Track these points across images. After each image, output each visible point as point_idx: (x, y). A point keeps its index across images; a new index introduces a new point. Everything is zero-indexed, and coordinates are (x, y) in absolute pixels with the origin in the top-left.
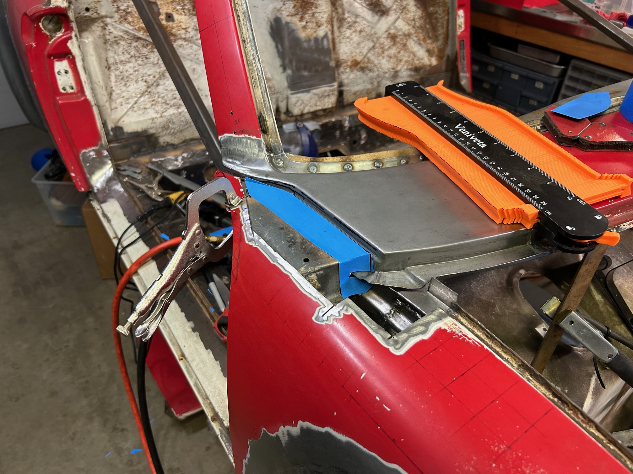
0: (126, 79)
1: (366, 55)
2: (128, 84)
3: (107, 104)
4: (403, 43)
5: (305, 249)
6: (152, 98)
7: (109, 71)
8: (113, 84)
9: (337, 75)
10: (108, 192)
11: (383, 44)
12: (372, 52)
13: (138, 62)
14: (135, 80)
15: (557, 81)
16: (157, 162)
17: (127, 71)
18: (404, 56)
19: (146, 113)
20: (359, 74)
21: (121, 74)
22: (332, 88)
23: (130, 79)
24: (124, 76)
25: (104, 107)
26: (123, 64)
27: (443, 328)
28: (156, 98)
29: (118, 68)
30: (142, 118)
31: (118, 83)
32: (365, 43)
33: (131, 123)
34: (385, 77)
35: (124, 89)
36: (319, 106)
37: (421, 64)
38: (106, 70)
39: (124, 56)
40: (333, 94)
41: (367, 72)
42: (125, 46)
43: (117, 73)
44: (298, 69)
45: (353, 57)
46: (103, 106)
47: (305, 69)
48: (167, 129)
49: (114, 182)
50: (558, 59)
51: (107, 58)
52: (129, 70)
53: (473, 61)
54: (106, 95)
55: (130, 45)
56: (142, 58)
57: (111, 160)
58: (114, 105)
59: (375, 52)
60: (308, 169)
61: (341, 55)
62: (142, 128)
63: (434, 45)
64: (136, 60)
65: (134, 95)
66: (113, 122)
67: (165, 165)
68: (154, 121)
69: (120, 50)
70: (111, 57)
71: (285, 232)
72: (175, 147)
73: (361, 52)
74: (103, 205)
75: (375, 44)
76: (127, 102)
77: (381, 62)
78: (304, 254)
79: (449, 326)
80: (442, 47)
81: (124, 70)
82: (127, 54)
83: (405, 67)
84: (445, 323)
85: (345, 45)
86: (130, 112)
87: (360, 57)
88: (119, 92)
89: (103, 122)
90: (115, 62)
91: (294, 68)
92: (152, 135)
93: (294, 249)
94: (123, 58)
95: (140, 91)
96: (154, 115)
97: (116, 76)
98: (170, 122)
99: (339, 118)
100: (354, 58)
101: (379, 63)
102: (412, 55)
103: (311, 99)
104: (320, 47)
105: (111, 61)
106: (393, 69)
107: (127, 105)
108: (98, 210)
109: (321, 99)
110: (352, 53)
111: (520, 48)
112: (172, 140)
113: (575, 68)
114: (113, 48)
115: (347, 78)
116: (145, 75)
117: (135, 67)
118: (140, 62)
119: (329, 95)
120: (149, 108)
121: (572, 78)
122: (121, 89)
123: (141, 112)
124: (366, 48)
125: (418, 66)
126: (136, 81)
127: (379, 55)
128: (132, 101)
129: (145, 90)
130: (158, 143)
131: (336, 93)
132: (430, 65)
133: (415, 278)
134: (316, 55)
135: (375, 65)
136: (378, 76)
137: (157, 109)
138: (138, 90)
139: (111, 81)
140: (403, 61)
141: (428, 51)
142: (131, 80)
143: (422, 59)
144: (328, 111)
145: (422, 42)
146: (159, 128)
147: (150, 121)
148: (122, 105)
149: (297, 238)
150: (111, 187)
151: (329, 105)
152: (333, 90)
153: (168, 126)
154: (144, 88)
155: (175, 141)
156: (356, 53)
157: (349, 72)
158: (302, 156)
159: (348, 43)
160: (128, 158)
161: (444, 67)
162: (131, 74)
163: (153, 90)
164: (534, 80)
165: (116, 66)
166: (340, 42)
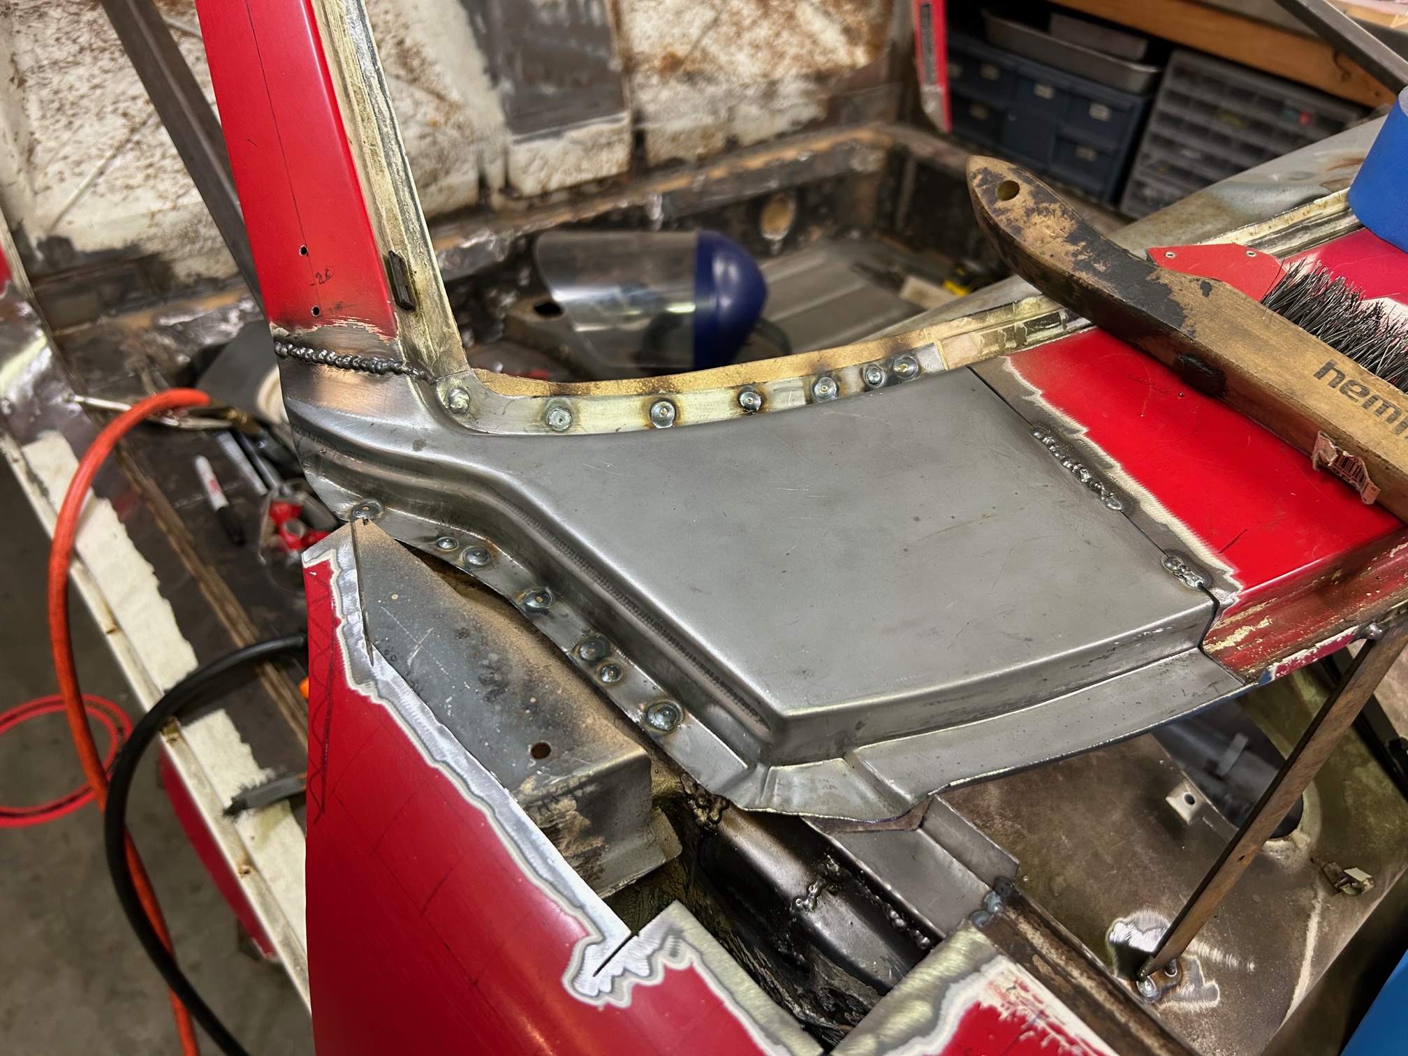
0: (71, 108)
1: (698, 41)
2: (77, 123)
3: (22, 178)
4: (787, 12)
5: (535, 709)
6: (147, 158)
7: (20, 91)
8: (35, 124)
9: (627, 93)
10: (38, 412)
11: (738, 13)
12: (711, 33)
13: (100, 64)
14: (94, 111)
15: (1139, 101)
16: (173, 326)
17: (71, 88)
18: (791, 44)
19: (131, 198)
20: (682, 89)
21: (56, 98)
22: (616, 126)
23: (81, 108)
24: (64, 102)
25: (14, 187)
26: (61, 68)
27: (985, 1005)
28: (156, 159)
29: (46, 82)
30: (119, 213)
31: (48, 122)
32: (694, 11)
33: (91, 226)
34: (746, 97)
35: (66, 135)
36: (587, 170)
37: (830, 65)
38: (13, 87)
39: (59, 49)
40: (620, 141)
41: (702, 84)
42: (62, 21)
43: (45, 93)
44: (530, 79)
45: (665, 48)
46: (10, 185)
47: (548, 77)
48: (192, 241)
49: (54, 385)
50: (1141, 48)
51: (14, 54)
52: (77, 84)
53: (952, 54)
54: (16, 155)
55: (76, 18)
56: (112, 53)
57: (42, 327)
58: (40, 181)
59: (718, 33)
60: (544, 417)
61: (636, 42)
62: (125, 240)
63: (860, 17)
64: (96, 59)
65: (94, 151)
66: (41, 227)
67: (196, 335)
68: (156, 221)
69: (50, 32)
70: (26, 52)
71: (474, 647)
72: (220, 285)
73: (684, 35)
74: (29, 450)
75: (720, 13)
76: (77, 170)
77: (734, 58)
78: (534, 728)
79: (1003, 996)
80: (879, 20)
81: (64, 86)
82: (69, 42)
83: (794, 71)
84: (991, 983)
85: (645, 16)
86: (87, 197)
87: (684, 47)
88: (52, 144)
89: (14, 226)
90: (36, 66)
91: (520, 76)
92: (154, 257)
93: (502, 711)
94: (59, 54)
95: (111, 142)
96: (156, 205)
97: (42, 101)
98: (200, 221)
99: (637, 200)
100: (669, 49)
101: (732, 63)
102: (808, 43)
103: (566, 153)
104: (584, 21)
105: (26, 62)
106: (765, 75)
107: (78, 179)
108: (16, 461)
109: (591, 154)
110: (662, 36)
111: (1057, 21)
112: (208, 269)
113: (1181, 72)
114: (30, 27)
115: (654, 100)
116: (122, 98)
117: (93, 76)
118: (105, 62)
119: (609, 144)
120: (139, 186)
121: (1174, 96)
122: (57, 138)
123: (118, 197)
124: (697, 23)
125: (823, 68)
126: (98, 114)
127: (729, 41)
128: (91, 169)
129: (124, 138)
130: (173, 276)
131: (627, 137)
132: (852, 67)
133: (878, 786)
134: (573, 43)
135: (721, 68)
136: (729, 94)
137: (161, 187)
138: (104, 139)
139: (28, 116)
140: (788, 57)
141: (847, 31)
142: (83, 110)
143: (833, 51)
144: (610, 182)
145: (831, 9)
146: (171, 238)
147: (146, 221)
148: (62, 180)
149: (511, 667)
150: (48, 399)
151: (610, 168)
152: (619, 132)
153: (196, 231)
154: (122, 134)
155: (217, 271)
156: (673, 36)
157: (657, 86)
158: (525, 380)
159: (651, 12)
160: (93, 320)
161: (884, 71)
162: (82, 97)
163: (144, 136)
164: (1088, 101)
165: (41, 75)
166: (633, 10)
